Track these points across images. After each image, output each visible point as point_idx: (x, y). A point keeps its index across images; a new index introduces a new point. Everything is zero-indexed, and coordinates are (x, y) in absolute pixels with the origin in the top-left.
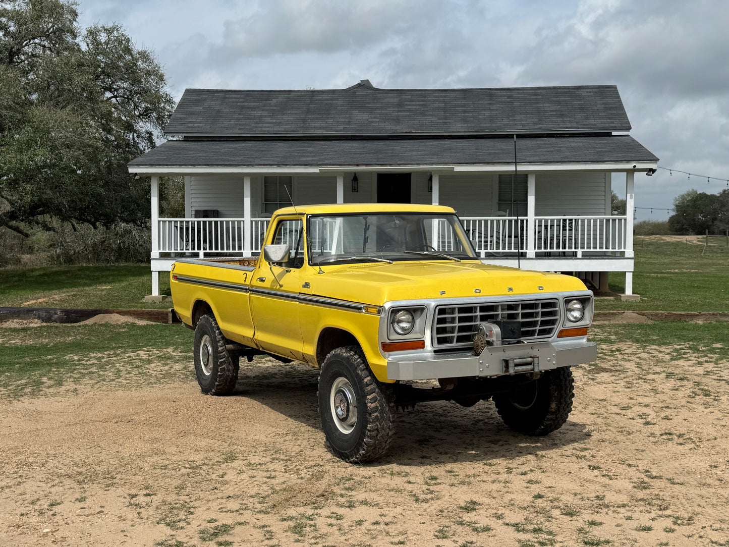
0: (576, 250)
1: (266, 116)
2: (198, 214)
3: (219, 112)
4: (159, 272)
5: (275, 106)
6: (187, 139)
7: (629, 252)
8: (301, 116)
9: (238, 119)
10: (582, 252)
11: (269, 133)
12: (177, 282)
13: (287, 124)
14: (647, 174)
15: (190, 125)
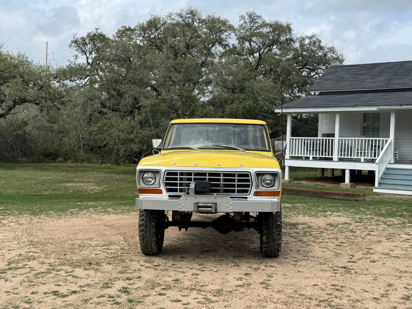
1: (368, 79)
2: (324, 135)
3: (342, 77)
4: (289, 167)
5: (377, 72)
6: (321, 94)
8: (390, 77)
9: (351, 81)
11: (365, 88)
13: (379, 83)
15: (323, 86)
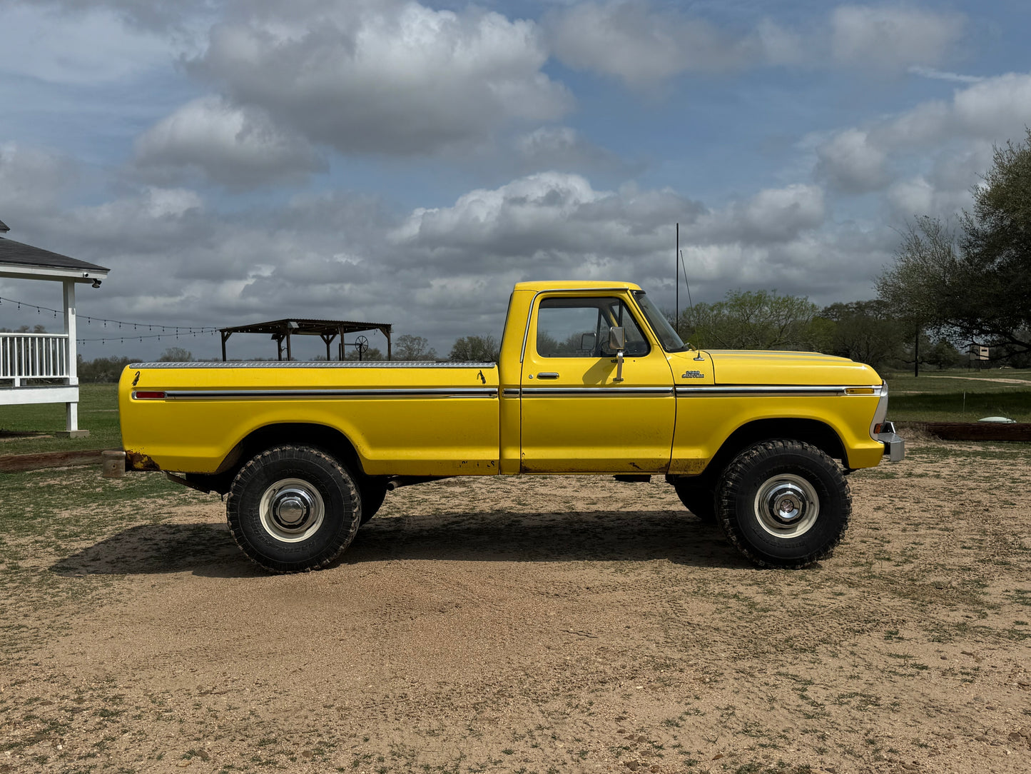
0: (12, 377)
7: (73, 378)
10: (21, 379)
12: (164, 401)
14: (93, 286)
